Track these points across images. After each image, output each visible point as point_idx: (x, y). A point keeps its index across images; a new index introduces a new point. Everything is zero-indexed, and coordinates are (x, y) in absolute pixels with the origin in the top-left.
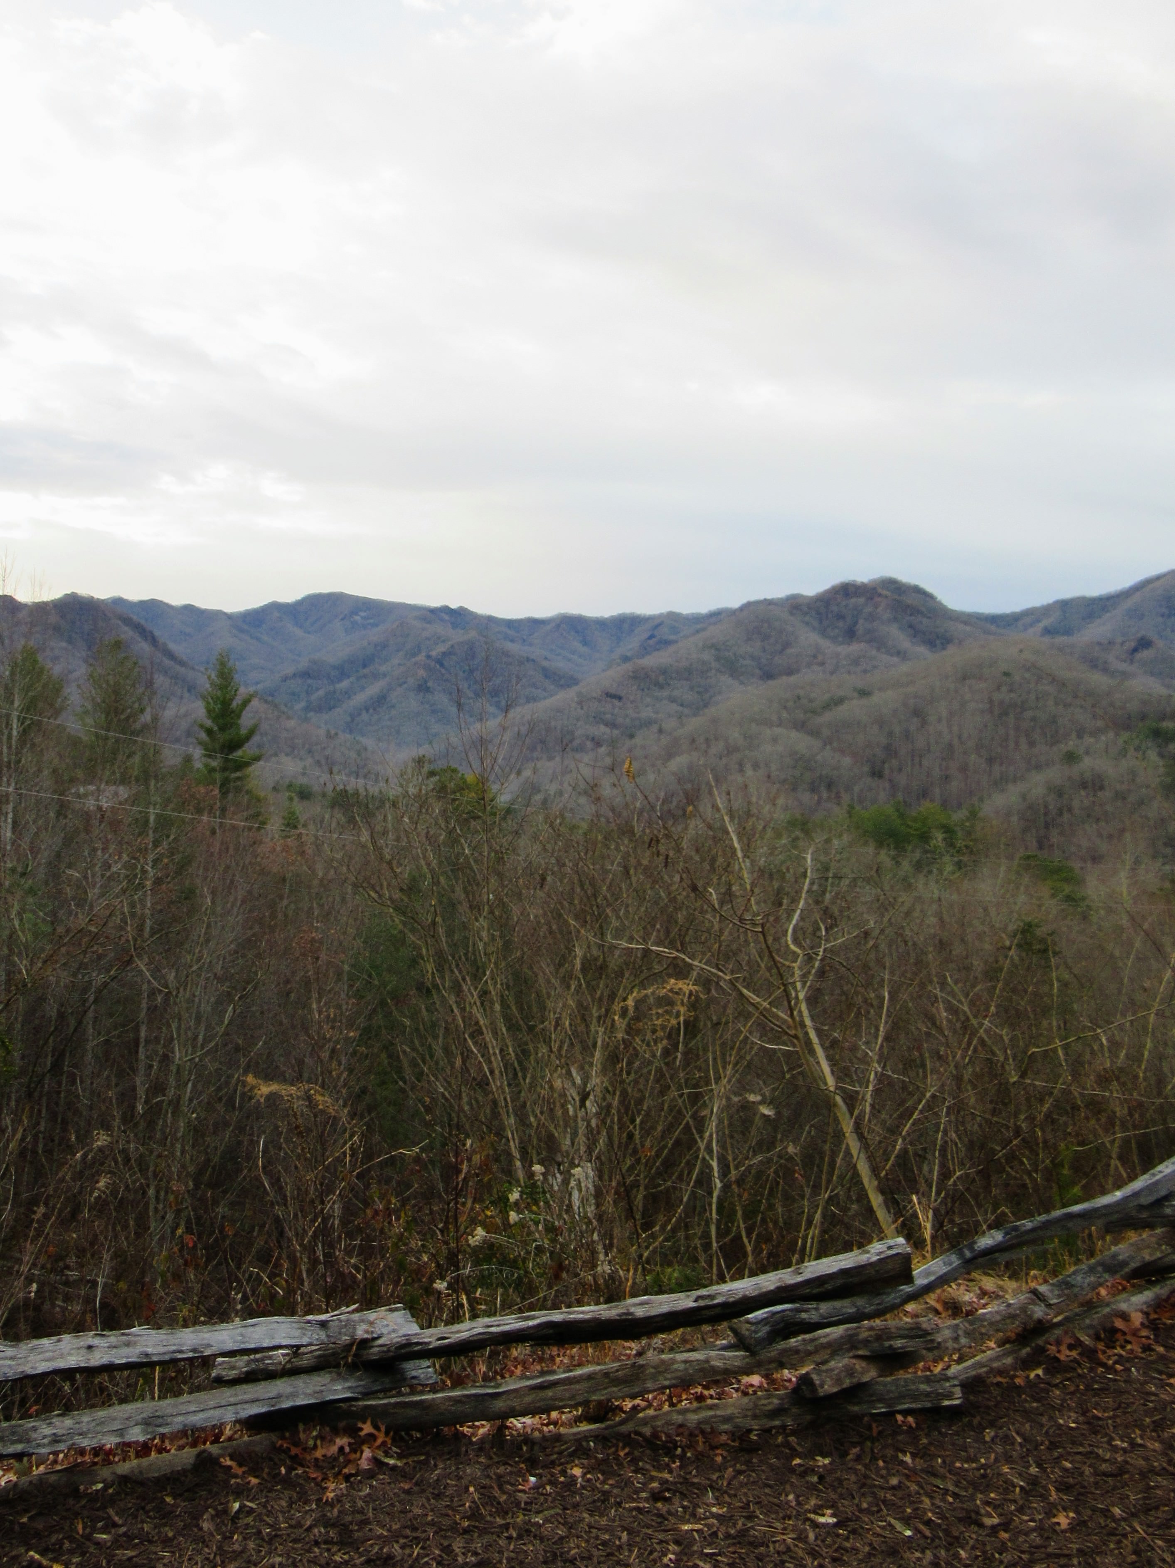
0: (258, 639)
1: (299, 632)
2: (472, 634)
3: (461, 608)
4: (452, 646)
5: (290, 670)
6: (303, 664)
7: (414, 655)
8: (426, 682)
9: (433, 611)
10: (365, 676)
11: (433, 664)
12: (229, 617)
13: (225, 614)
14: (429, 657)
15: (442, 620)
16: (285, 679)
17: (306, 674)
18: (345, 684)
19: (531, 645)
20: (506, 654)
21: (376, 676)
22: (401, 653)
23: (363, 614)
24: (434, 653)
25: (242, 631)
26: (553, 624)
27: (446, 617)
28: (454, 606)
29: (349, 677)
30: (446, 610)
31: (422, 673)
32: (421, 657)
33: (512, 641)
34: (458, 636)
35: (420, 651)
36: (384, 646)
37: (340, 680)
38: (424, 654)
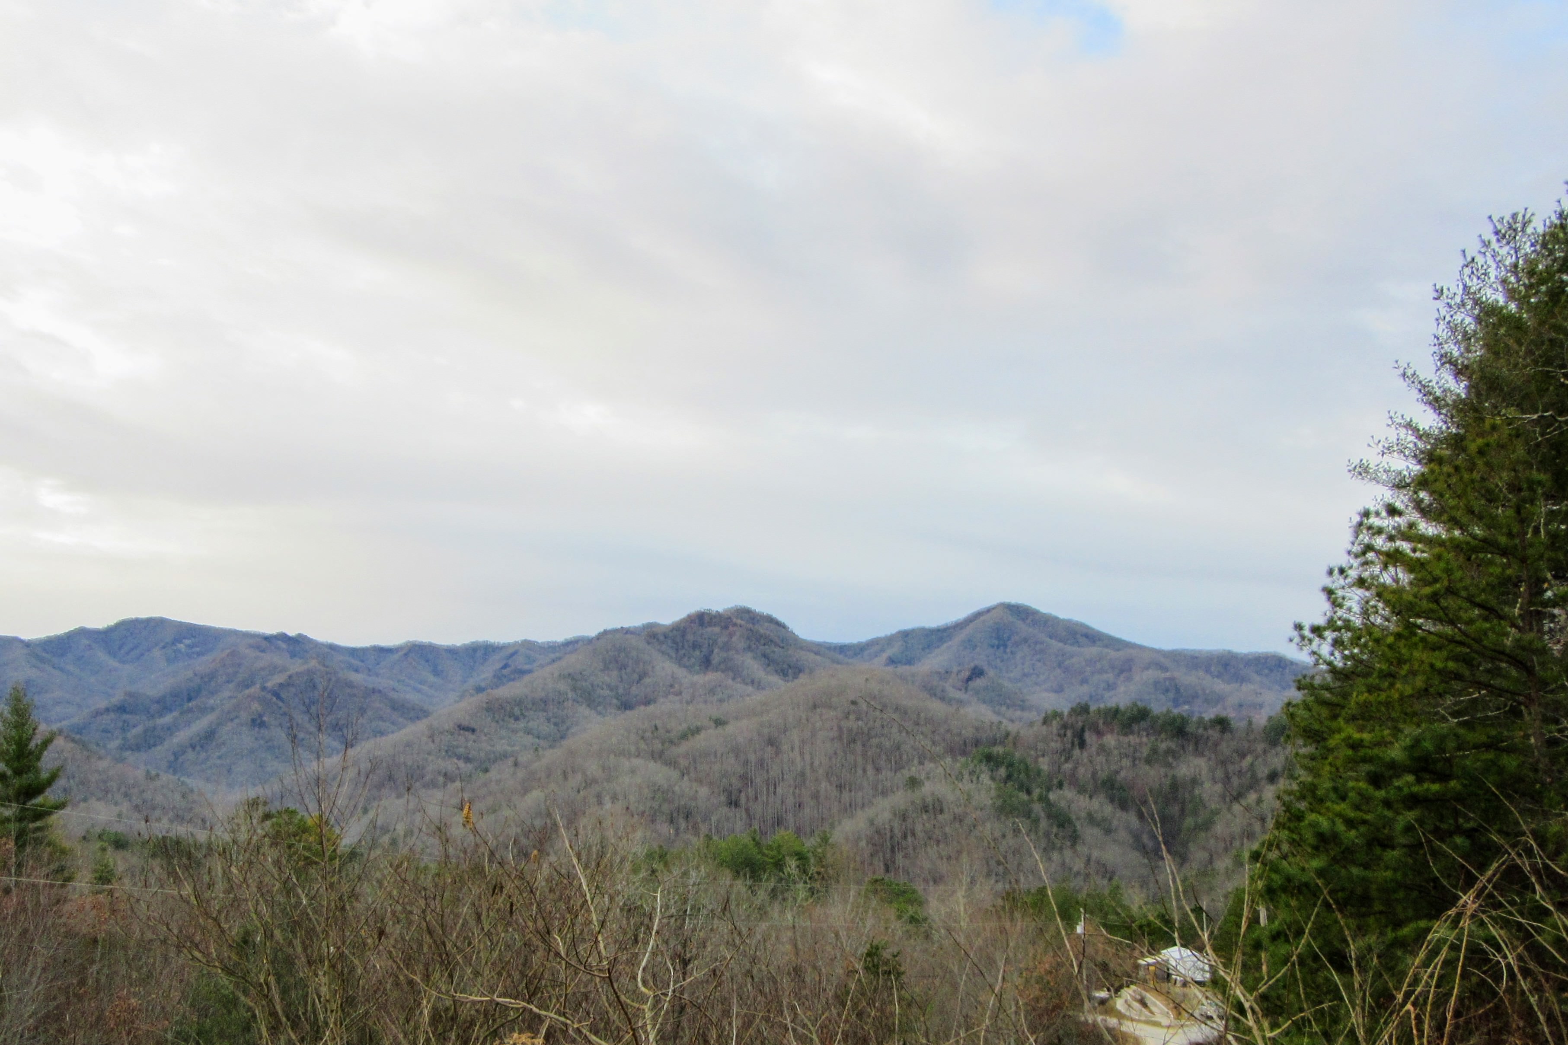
0: (62, 670)
1: (113, 663)
2: (313, 663)
3: (300, 635)
4: (290, 677)
5: (103, 704)
6: (118, 697)
7: (248, 687)
8: (261, 716)
9: (268, 639)
10: (190, 710)
11: (269, 696)
12: (27, 644)
13: (22, 641)
14: (263, 688)
15: (278, 648)
16: (98, 713)
17: (121, 709)
18: (168, 719)
19: (377, 675)
20: (350, 685)
21: (204, 710)
22: (231, 686)
23: (187, 642)
24: (269, 685)
25: (42, 660)
26: (401, 653)
27: (284, 646)
28: (292, 633)
29: (171, 711)
30: (283, 637)
31: (256, 706)
32: (255, 690)
33: (357, 670)
34: (296, 666)
35: (253, 683)
36: (212, 676)
37: (161, 715)
38: (258, 686)
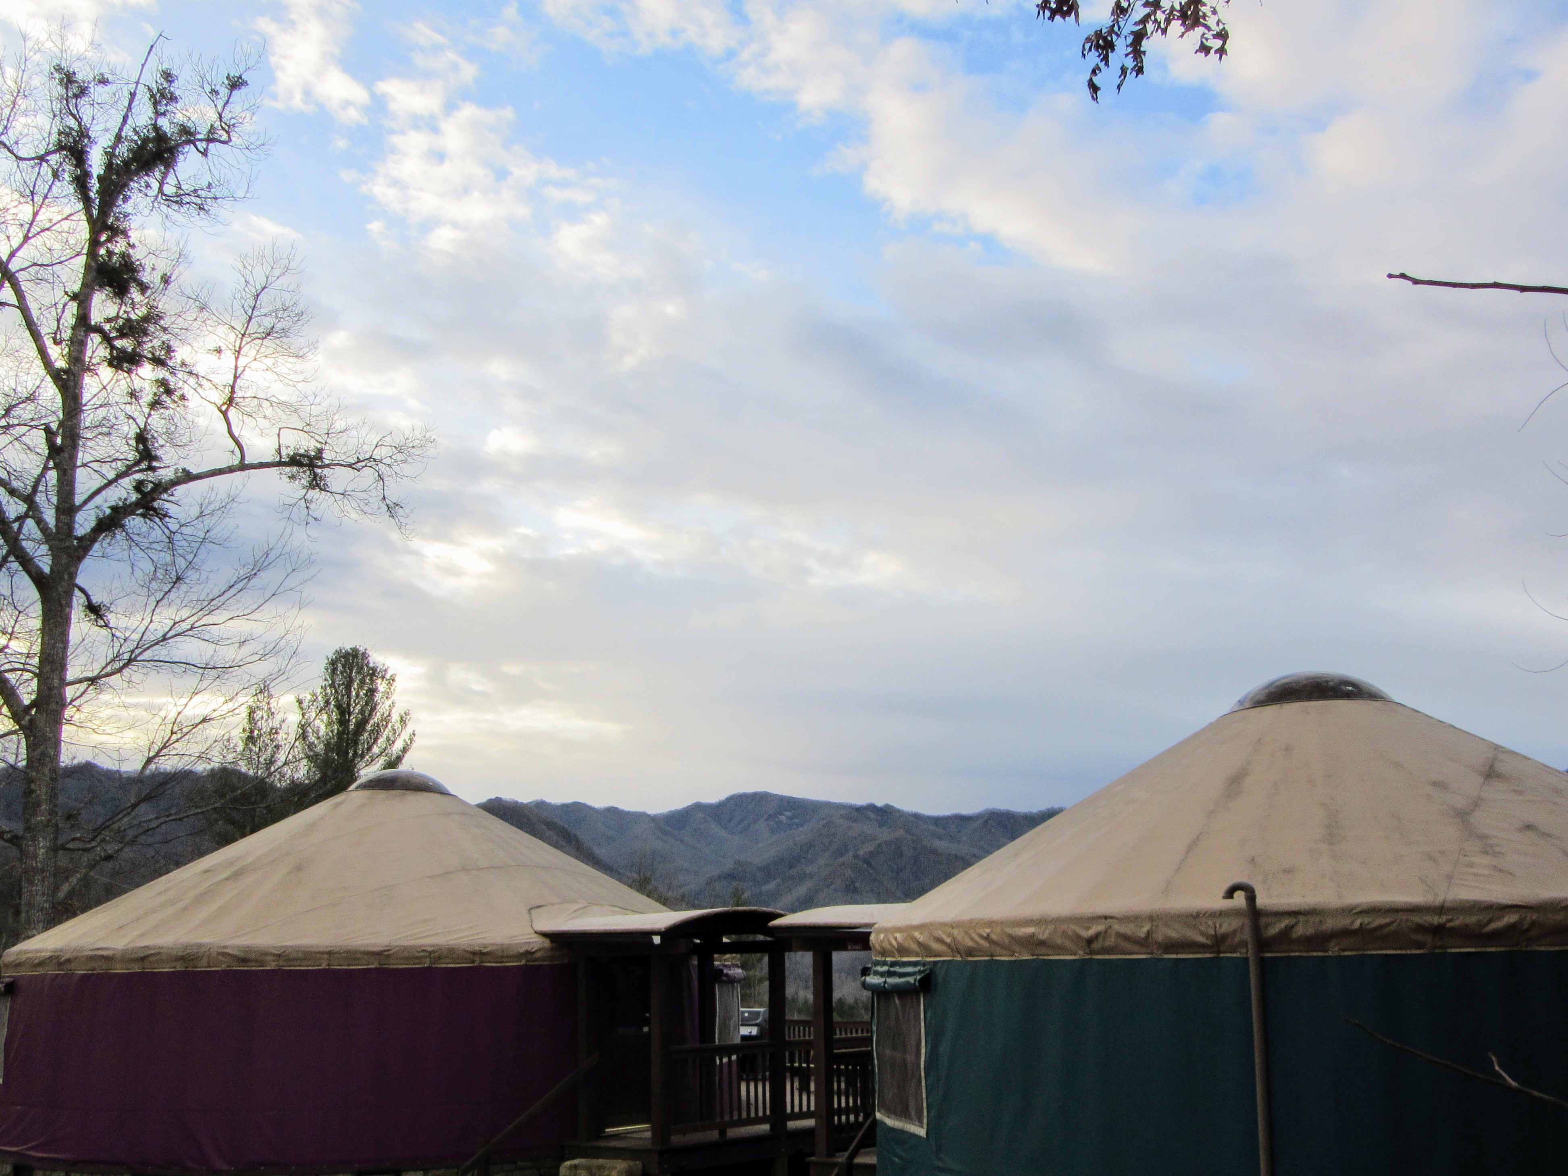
0: (682, 841)
1: (723, 834)
2: (901, 832)
3: (887, 806)
4: (880, 845)
5: (715, 873)
6: (728, 865)
7: (842, 855)
8: (853, 882)
9: (859, 809)
10: (792, 878)
11: (860, 863)
12: (653, 819)
13: (649, 816)
14: (856, 856)
15: (868, 818)
16: (710, 881)
17: (731, 876)
18: (771, 886)
19: (959, 842)
20: (934, 852)
21: (803, 877)
22: (827, 854)
23: (788, 813)
24: (861, 853)
25: (665, 833)
26: (980, 821)
27: (872, 816)
28: (879, 804)
29: (775, 879)
30: (872, 808)
31: (849, 873)
32: (848, 857)
33: (940, 838)
34: (885, 835)
35: (847, 851)
36: (810, 845)
37: (766, 882)
38: (851, 854)
